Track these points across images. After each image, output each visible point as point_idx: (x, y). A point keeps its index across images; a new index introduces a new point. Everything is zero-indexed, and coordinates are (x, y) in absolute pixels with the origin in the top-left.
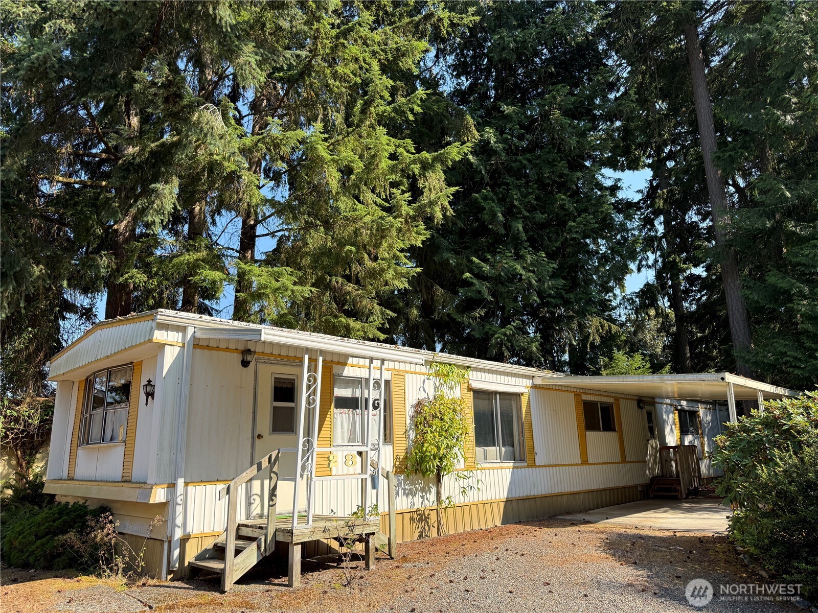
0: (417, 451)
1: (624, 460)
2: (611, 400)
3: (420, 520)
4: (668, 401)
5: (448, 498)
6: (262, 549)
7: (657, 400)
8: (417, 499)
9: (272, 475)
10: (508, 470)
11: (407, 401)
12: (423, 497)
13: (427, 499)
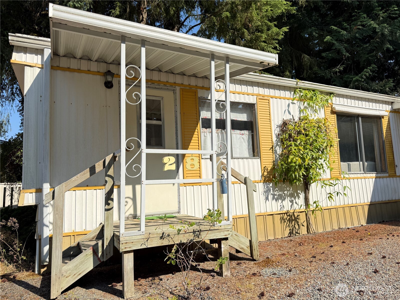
0: (283, 163)
3: (290, 220)
5: (315, 202)
6: (100, 254)
8: (287, 204)
9: (107, 178)
10: (371, 180)
11: (272, 122)
12: (292, 201)
13: (296, 203)
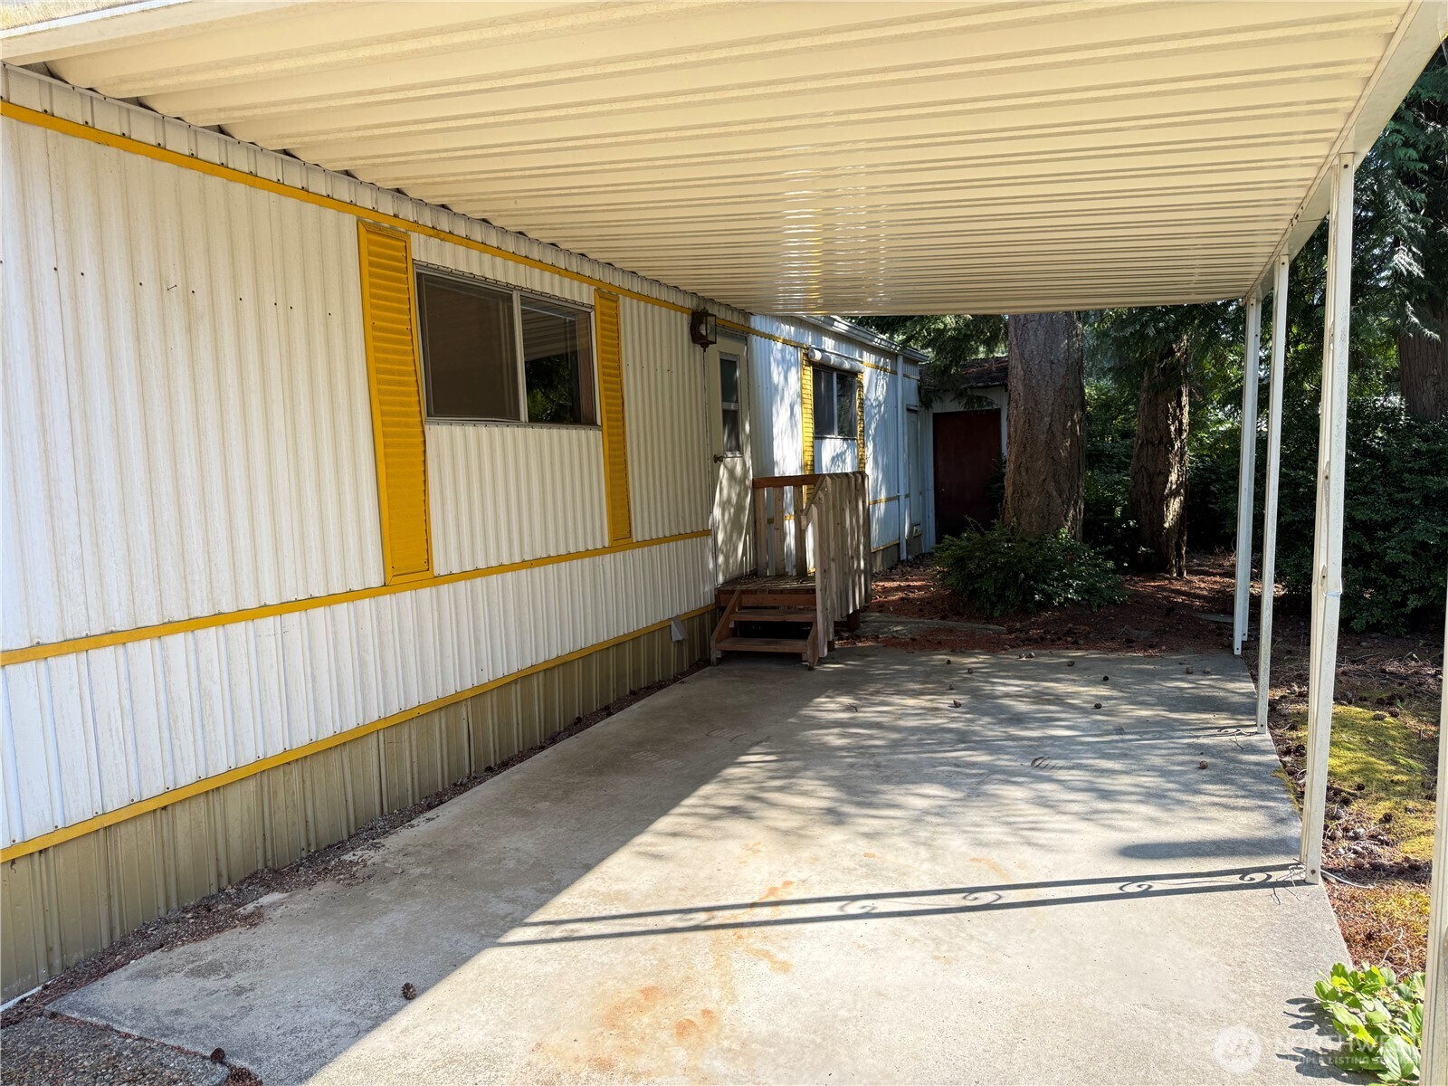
1: (622, 538)
2: (582, 294)
4: (788, 330)
7: (758, 323)
